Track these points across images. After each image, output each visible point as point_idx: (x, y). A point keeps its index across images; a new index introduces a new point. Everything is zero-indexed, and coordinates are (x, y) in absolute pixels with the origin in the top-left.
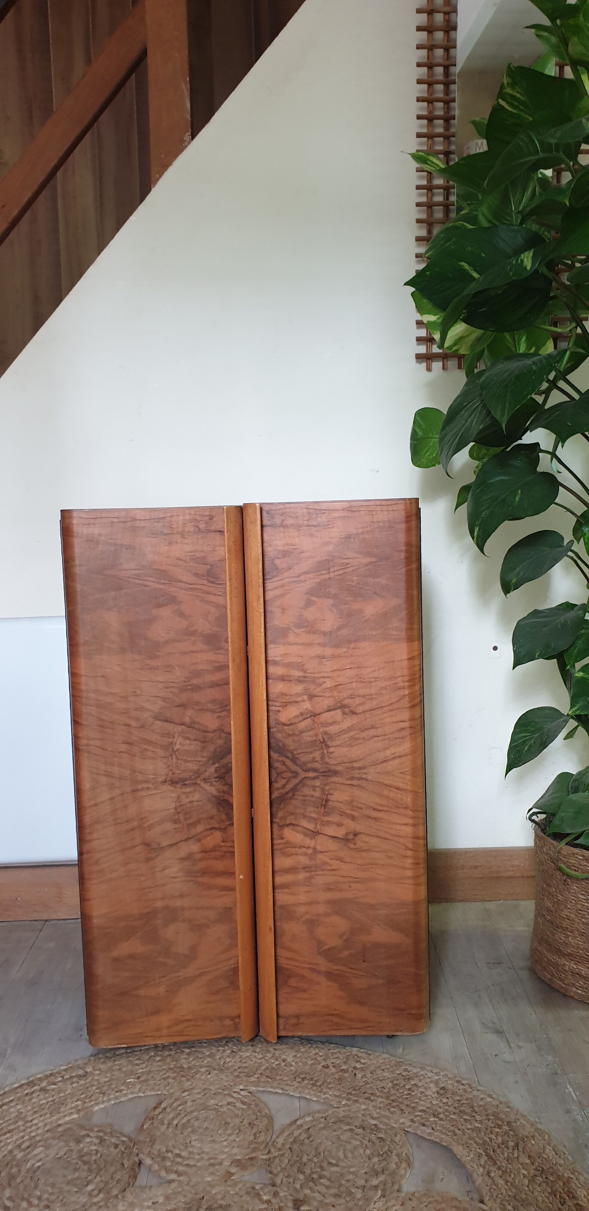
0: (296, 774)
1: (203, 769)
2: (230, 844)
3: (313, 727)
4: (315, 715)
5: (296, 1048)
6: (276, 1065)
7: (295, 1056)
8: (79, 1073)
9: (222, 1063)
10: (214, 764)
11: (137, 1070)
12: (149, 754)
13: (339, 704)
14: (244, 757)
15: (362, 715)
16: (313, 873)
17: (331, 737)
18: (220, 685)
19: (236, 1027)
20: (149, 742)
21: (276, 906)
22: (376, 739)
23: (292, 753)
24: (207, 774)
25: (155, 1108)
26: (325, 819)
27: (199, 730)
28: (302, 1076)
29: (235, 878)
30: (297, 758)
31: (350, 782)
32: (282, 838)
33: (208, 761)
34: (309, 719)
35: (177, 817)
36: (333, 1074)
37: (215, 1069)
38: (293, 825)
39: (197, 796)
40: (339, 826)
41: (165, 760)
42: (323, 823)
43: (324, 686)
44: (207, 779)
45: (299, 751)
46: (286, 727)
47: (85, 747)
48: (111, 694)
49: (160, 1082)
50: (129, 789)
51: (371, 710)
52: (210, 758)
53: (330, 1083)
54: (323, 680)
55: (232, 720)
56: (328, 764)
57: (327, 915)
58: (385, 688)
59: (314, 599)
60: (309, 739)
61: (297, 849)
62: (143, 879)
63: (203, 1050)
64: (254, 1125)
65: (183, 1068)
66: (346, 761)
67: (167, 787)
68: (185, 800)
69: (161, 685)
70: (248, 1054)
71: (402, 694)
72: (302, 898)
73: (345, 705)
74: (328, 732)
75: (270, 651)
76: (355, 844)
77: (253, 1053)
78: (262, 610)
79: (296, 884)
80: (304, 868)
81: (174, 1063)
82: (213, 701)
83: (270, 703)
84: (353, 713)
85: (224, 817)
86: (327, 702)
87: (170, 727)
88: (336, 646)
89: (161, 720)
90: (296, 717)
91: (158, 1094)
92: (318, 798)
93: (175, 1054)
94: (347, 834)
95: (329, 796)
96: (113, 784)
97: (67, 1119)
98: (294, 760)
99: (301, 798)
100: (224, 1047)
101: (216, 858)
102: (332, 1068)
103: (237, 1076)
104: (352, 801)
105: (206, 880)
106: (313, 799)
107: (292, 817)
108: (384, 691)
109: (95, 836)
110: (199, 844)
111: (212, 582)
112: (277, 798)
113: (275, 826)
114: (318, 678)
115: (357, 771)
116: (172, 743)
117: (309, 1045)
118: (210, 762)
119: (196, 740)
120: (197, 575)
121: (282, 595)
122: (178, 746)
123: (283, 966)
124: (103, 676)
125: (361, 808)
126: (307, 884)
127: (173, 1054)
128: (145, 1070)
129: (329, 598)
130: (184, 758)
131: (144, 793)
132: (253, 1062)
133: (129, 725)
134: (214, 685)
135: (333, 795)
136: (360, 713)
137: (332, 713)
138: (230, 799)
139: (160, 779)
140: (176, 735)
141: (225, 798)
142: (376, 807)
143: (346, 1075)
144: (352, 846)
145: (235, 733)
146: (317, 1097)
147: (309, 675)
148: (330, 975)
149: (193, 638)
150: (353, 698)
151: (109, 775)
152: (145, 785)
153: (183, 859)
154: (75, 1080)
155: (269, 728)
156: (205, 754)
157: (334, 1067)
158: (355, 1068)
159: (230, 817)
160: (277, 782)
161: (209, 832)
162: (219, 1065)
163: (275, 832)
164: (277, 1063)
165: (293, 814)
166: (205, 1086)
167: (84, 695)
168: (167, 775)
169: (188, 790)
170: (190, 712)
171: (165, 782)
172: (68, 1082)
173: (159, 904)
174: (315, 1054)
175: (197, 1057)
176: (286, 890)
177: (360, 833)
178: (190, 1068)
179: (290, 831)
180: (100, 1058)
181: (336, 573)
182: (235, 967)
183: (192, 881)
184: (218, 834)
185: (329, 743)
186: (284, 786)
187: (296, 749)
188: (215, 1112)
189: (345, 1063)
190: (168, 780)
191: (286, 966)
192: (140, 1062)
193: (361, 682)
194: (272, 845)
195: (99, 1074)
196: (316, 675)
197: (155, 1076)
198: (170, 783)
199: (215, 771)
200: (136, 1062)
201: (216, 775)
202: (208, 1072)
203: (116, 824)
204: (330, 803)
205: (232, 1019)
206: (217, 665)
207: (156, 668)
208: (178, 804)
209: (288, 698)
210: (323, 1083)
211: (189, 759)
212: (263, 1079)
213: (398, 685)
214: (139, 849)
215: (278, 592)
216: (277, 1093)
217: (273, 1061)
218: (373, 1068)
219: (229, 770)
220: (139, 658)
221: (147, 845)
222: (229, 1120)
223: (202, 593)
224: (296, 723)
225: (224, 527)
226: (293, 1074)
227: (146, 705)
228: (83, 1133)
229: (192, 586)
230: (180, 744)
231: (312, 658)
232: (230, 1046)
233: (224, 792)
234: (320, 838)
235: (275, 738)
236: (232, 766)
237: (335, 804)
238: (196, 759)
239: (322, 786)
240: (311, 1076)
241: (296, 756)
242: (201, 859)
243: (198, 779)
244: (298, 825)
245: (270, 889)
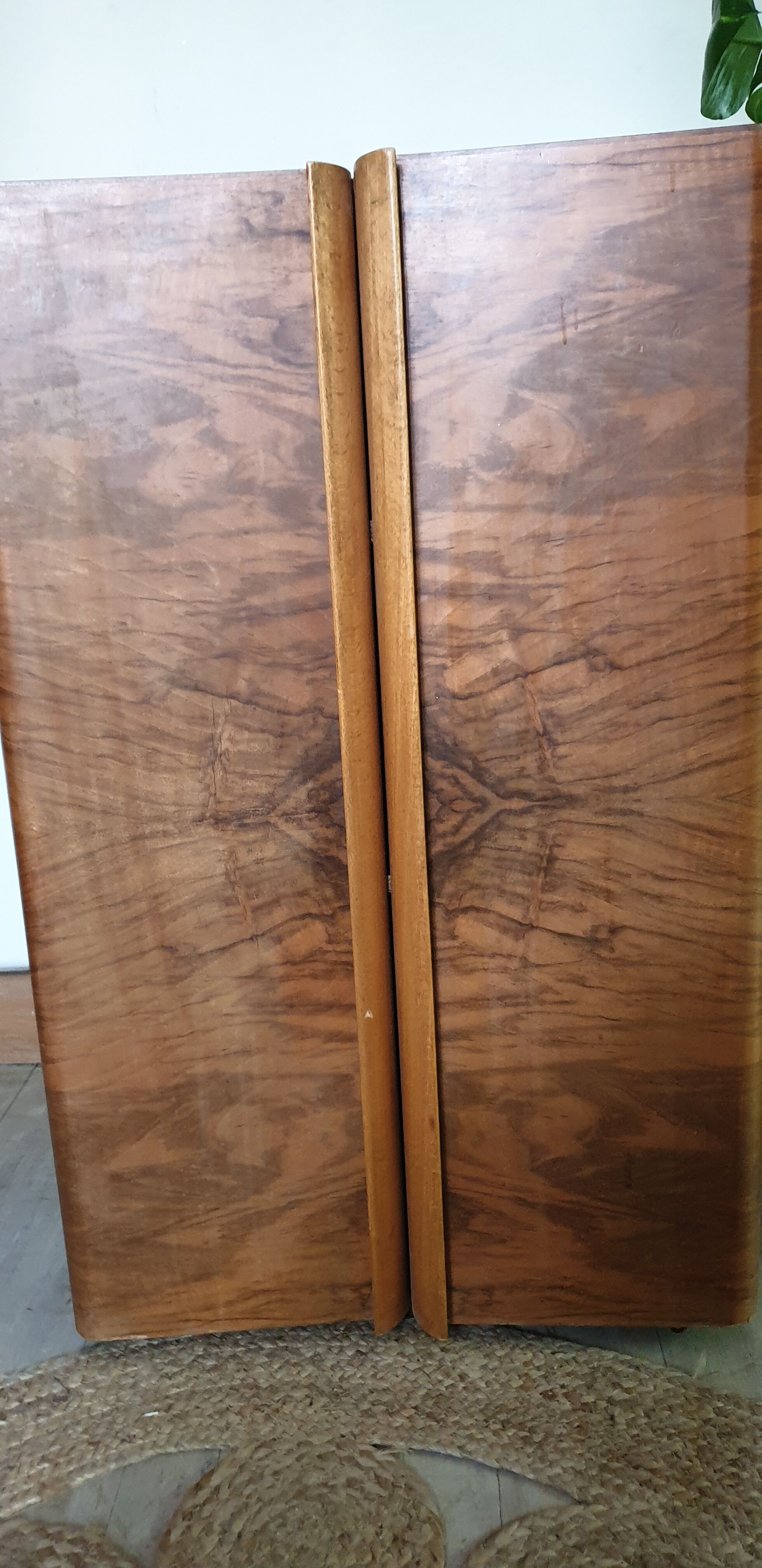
0: (482, 804)
1: (280, 793)
2: (344, 947)
3: (522, 701)
4: (526, 675)
5: (487, 1349)
6: (446, 1387)
7: (484, 1367)
8: (55, 1391)
9: (336, 1379)
10: (304, 781)
11: (167, 1389)
12: (164, 760)
13: (582, 648)
14: (367, 766)
15: (635, 672)
16: (520, 1009)
17: (561, 722)
18: (312, 609)
19: (364, 1303)
20: (162, 736)
21: (444, 1076)
22: (666, 723)
23: (475, 760)
24: (290, 804)
25: (198, 1487)
26: (549, 897)
27: (269, 708)
28: (503, 1417)
29: (355, 1018)
30: (484, 769)
31: (604, 820)
32: (454, 937)
33: (292, 775)
34: (512, 684)
35: (229, 892)
36: (564, 1414)
37: (322, 1393)
38: (478, 910)
39: (270, 850)
40: (577, 911)
41: (200, 774)
42: (543, 906)
43: (548, 606)
44: (292, 814)
45: (491, 754)
46: (459, 703)
47: (21, 746)
48: (70, 627)
49: (209, 1421)
50: (126, 835)
51: (654, 660)
52: (295, 771)
53: (560, 1438)
54: (544, 593)
55: (340, 687)
56: (552, 780)
57: (551, 1094)
58: (690, 607)
59: (527, 394)
60: (512, 728)
61: (486, 960)
62: (162, 1018)
63: (300, 1345)
64: (405, 1542)
65: (257, 1387)
66: (596, 774)
67: (206, 831)
68: (245, 858)
69: (179, 610)
70: (390, 1360)
71: (731, 619)
72: (497, 1059)
73: (596, 650)
74: (556, 712)
75: (424, 529)
76: (612, 950)
77: (400, 1358)
78: (404, 424)
79: (484, 1030)
80: (500, 999)
81: (242, 1375)
82: (296, 647)
83: (425, 649)
84: (614, 667)
85: (329, 892)
86: (555, 644)
87: (207, 703)
88: (578, 510)
89: (185, 687)
90: (483, 678)
91: (207, 1450)
92: (531, 854)
93: (245, 1352)
94: (595, 929)
95: (556, 851)
96: (89, 824)
97: (17, 1506)
98: (478, 774)
99: (493, 853)
100: (340, 1341)
101: (315, 976)
102: (563, 1400)
103: (367, 1413)
104: (607, 860)
105: (293, 1019)
106: (520, 856)
107: (474, 892)
108: (688, 615)
109: (58, 931)
110: (278, 947)
111: (286, 361)
112: (442, 854)
113: (439, 912)
114: (534, 589)
115: (620, 796)
116: (212, 738)
117: (513, 1342)
118: (296, 779)
119: (263, 731)
120: (249, 343)
121: (450, 390)
122: (225, 745)
123: (457, 1192)
124: (50, 587)
125: (628, 876)
126: (507, 1030)
127: (240, 1355)
128: (182, 1389)
129: (561, 390)
130: (240, 769)
131: (159, 843)
132: (399, 1379)
133: (116, 699)
134: (298, 609)
135: (563, 846)
136: (631, 667)
137: (565, 669)
138: (341, 856)
139: (191, 814)
140: (221, 720)
141: (329, 854)
142: (660, 872)
143: (595, 1417)
144: (604, 953)
145: (348, 715)
146: (534, 1471)
147: (513, 581)
148: (555, 1213)
149: (246, 499)
150: (615, 633)
151: (80, 805)
152: (160, 827)
153: (246, 977)
154: (43, 1407)
155: (422, 706)
156: (284, 763)
157: (566, 1395)
158: (611, 1401)
159: (342, 893)
160: (442, 821)
161: (299, 923)
162: (329, 1382)
163: (440, 925)
164: (448, 1382)
165: (474, 887)
166: (303, 1437)
167: (14, 629)
168: (205, 806)
169: (252, 836)
170: (246, 671)
171: (201, 819)
172: (31, 1413)
173: (200, 1068)
174: (526, 1364)
175: (287, 1362)
176: (464, 1043)
177: (623, 927)
178: (273, 1390)
179: (471, 922)
180: (98, 1357)
181: (581, 327)
182: (358, 1192)
183: (265, 1022)
184: (318, 928)
185: (558, 736)
186: (457, 830)
187: (483, 751)
188: (319, 1506)
189: (589, 1387)
190: (208, 815)
191: (464, 1193)
192: (176, 1370)
193: (634, 594)
194: (434, 950)
195: (93, 1396)
196: (529, 581)
197: (203, 1406)
198: (212, 821)
199: (308, 796)
200: (169, 1369)
201: (309, 806)
202: (308, 1401)
203: (101, 908)
204: (558, 865)
205: (356, 1288)
206: (304, 562)
207: (167, 570)
208: (231, 866)
209: (463, 636)
210: (545, 1438)
211: (251, 772)
212: (421, 1422)
213: (723, 598)
214: (154, 957)
215: (441, 382)
216: (449, 1457)
217: (440, 1378)
218: (649, 1402)
219: (337, 796)
220: (126, 545)
221: (172, 949)
222: (350, 1527)
223: (263, 387)
224: (481, 693)
225: (309, 223)
226: (481, 1411)
227: (150, 654)
228: (42, 1544)
229: (239, 372)
230: (231, 739)
231: (520, 541)
232: (353, 1339)
233: (328, 841)
234: (535, 939)
235: (436, 728)
236: (342, 787)
237: (570, 866)
238: (266, 773)
239: (539, 829)
240: (521, 1419)
241: (484, 765)
242: (284, 979)
243: (272, 814)
244: (486, 911)
245: (429, 1039)
